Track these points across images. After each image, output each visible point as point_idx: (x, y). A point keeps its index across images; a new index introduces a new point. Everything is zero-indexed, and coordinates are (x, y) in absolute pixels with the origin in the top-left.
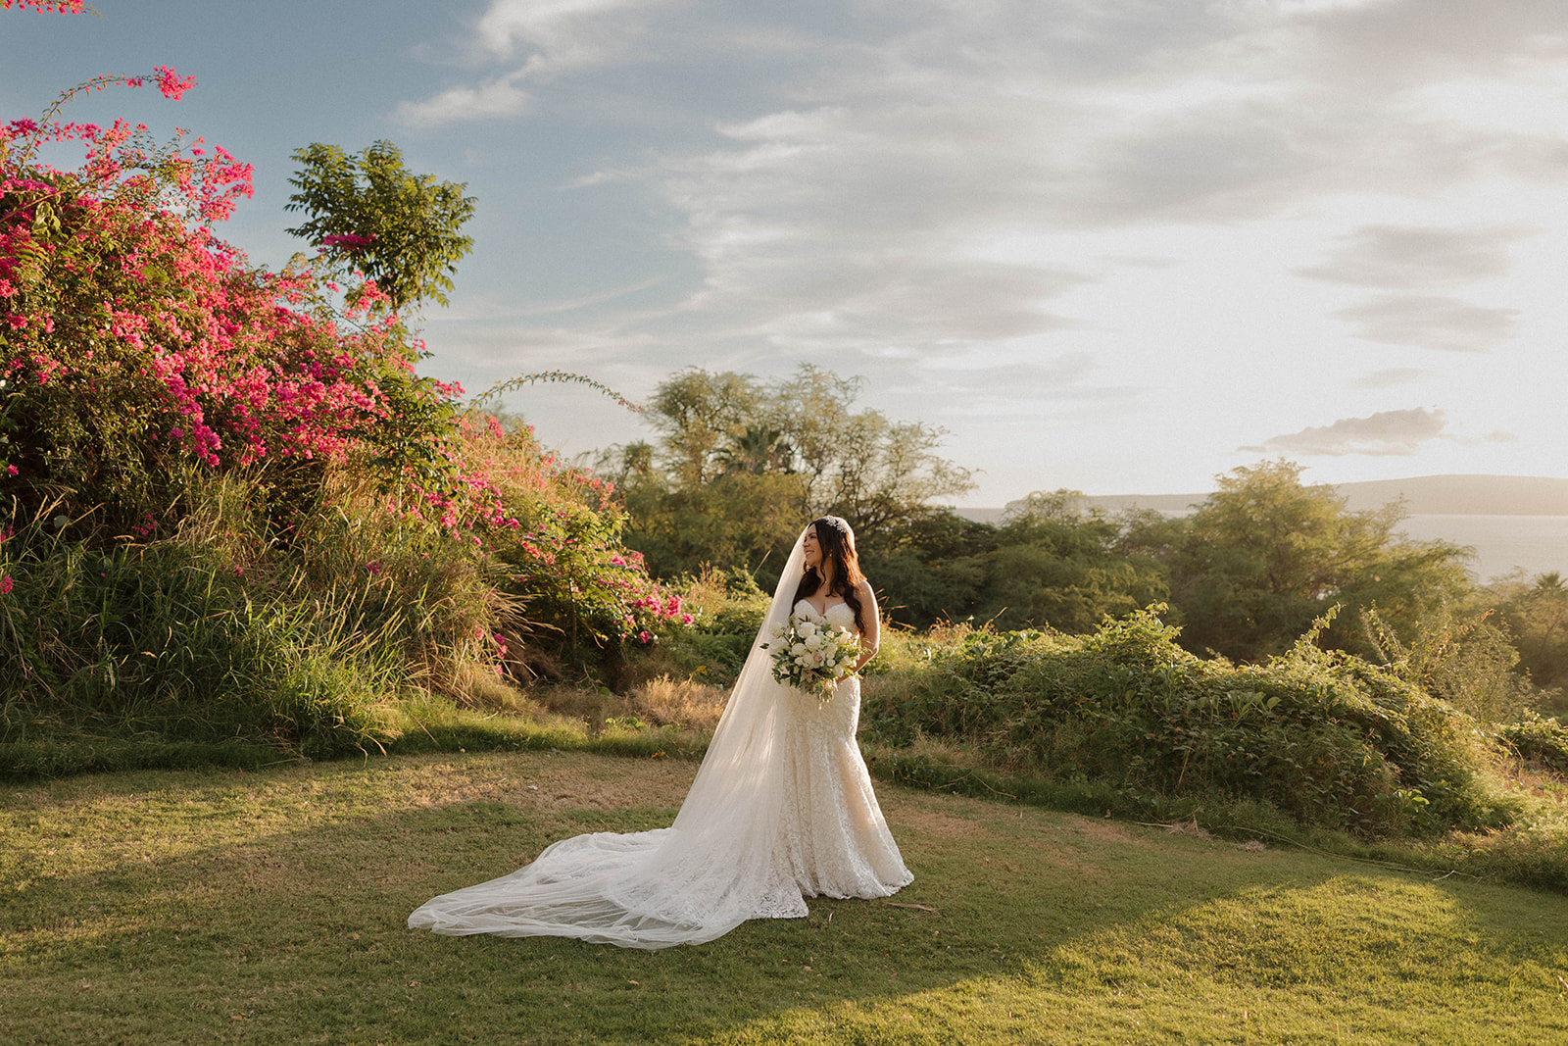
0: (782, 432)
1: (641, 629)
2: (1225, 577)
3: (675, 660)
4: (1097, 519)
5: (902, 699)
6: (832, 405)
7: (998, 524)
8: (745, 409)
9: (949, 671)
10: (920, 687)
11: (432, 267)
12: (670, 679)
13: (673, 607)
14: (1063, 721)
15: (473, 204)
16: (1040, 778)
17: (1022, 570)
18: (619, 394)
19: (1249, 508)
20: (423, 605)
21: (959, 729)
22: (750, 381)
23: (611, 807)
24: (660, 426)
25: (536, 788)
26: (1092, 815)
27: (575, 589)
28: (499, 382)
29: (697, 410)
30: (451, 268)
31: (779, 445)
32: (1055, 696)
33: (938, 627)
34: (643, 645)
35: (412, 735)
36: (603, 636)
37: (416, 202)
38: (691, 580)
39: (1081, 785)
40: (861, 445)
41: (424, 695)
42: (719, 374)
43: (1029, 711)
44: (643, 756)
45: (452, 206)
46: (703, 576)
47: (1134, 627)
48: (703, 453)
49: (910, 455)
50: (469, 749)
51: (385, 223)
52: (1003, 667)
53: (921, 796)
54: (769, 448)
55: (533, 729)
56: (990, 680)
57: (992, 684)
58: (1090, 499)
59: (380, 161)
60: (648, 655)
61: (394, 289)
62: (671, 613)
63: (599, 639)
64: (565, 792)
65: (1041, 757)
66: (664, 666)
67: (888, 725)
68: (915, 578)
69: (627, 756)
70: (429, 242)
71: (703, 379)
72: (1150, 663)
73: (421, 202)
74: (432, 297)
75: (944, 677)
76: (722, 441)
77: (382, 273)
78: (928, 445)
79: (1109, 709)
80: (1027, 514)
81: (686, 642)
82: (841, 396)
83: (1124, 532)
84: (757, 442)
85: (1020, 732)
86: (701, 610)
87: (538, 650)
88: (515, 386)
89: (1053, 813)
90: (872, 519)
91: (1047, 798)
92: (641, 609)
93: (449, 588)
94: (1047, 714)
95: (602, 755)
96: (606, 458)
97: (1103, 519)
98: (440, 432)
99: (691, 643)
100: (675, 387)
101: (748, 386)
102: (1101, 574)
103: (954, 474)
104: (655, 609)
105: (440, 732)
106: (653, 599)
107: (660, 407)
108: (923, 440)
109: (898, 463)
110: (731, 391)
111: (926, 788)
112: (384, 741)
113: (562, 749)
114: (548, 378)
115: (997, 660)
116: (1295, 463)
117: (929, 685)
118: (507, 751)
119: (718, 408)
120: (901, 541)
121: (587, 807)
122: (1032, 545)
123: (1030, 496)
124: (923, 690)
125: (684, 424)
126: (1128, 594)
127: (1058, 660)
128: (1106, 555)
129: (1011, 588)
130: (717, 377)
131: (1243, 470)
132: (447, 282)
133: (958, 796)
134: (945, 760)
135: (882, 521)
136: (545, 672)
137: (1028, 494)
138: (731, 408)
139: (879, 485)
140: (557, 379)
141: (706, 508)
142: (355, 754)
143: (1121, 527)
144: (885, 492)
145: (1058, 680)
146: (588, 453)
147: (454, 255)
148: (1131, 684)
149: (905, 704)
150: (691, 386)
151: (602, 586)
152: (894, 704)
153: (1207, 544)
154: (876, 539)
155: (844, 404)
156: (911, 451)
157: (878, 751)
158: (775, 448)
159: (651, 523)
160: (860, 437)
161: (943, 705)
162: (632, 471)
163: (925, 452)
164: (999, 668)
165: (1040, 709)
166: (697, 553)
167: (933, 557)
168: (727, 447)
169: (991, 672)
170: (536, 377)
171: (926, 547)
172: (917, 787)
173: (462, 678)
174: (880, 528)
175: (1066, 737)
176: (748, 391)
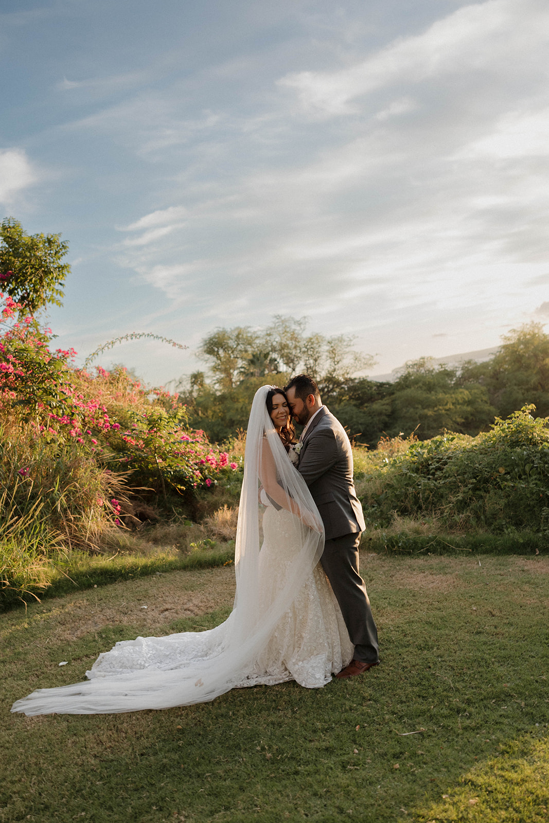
0: (271, 353)
1: (206, 478)
2: (516, 388)
3: (230, 494)
4: (443, 369)
5: (378, 493)
6: (294, 334)
7: (392, 380)
8: (249, 344)
9: (405, 471)
10: (388, 484)
11: (49, 284)
12: (229, 508)
13: (223, 460)
14: (487, 492)
15: (67, 245)
16: (482, 533)
17: (411, 402)
18: (171, 340)
19: (522, 349)
20: (58, 491)
21: (420, 508)
22: (249, 329)
23: (200, 613)
24: (206, 361)
25: (146, 607)
26: (526, 554)
27: (159, 460)
28: (101, 345)
29: (224, 349)
30: (61, 284)
31: (270, 360)
32: (478, 476)
33: (382, 442)
34: (208, 488)
35: (59, 582)
36: (182, 487)
37: (32, 247)
38: (234, 440)
39: (512, 534)
40: (313, 352)
41: (65, 552)
42: (233, 328)
43: (463, 489)
44: (218, 566)
45: (54, 247)
46: (240, 437)
47: (517, 423)
48: (232, 371)
49: (340, 352)
50: (100, 584)
51: (17, 264)
52: (438, 462)
53: (409, 561)
54: (265, 362)
55: (142, 561)
56: (431, 472)
57: (433, 474)
58: (438, 360)
59: (9, 230)
60: (213, 494)
61: (29, 303)
62: (223, 464)
63: (180, 489)
64: (168, 606)
65: (478, 518)
66: (224, 499)
67: (373, 513)
68: (354, 416)
69: (208, 568)
70: (44, 272)
71: (224, 332)
72: (535, 444)
73: (35, 247)
74: (53, 303)
75: (402, 475)
76: (240, 363)
77: (20, 294)
78: (348, 346)
79: (516, 479)
80: (406, 372)
81: (235, 481)
82: (298, 328)
83: (459, 373)
84: (258, 360)
85: (461, 503)
86: (241, 458)
87: (142, 504)
88: (110, 346)
89: (500, 558)
90: (326, 390)
91: (492, 547)
92: (204, 465)
93: (75, 476)
94: (475, 489)
95: (190, 571)
96: (180, 383)
97: (447, 368)
98: (57, 378)
99: (238, 481)
100: (211, 339)
101: (249, 332)
102: (452, 397)
103: (365, 359)
104: (212, 464)
105: (78, 576)
106: (211, 457)
107: (205, 351)
108: (345, 343)
109: (334, 358)
110: (240, 336)
111: (409, 554)
112: (39, 591)
113: (163, 572)
114: (129, 338)
115: (432, 458)
116: (539, 323)
117: (394, 482)
118: (126, 580)
119: (235, 346)
120: (343, 398)
121: (183, 616)
122: (413, 388)
123: (406, 363)
124: (389, 486)
125: (219, 358)
126: (468, 405)
127: (472, 451)
128: (452, 387)
129: (406, 413)
130: (232, 331)
131: (514, 331)
132: (60, 293)
133: (433, 555)
134: (417, 532)
135: (332, 389)
136: (149, 517)
137: (405, 363)
138: (241, 345)
139: (327, 371)
140: (134, 338)
141: (238, 399)
142: (20, 605)
143: (457, 371)
144: (331, 374)
145: (477, 465)
146: (170, 382)
147: (61, 276)
148: (528, 460)
149: (381, 497)
150: (219, 337)
151: (176, 455)
152: (373, 498)
153: (503, 372)
154: (330, 399)
155: (300, 332)
156: (340, 350)
157: (372, 533)
158: (268, 361)
159: (210, 413)
160: (312, 348)
161: (406, 493)
162: (196, 387)
163: (347, 350)
164: (435, 463)
165: (470, 486)
166: (237, 424)
167: (362, 404)
168: (243, 366)
169: (431, 467)
170: (122, 338)
171: (357, 399)
172: (403, 554)
173: (92, 534)
174: (331, 394)
175: (493, 502)
176: (249, 335)
